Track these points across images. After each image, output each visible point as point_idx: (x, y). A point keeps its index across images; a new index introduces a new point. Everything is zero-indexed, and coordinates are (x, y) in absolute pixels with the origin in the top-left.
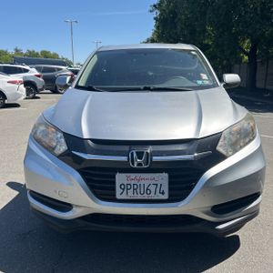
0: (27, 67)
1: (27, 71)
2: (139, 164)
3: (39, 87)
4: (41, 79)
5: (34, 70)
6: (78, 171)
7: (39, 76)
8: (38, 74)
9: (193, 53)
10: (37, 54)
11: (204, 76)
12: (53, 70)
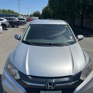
0: (3, 19)
1: (3, 20)
2: (50, 88)
3: (7, 26)
4: (8, 23)
5: (5, 19)
6: (25, 88)
7: (7, 22)
8: (7, 21)
9: (67, 26)
10: (6, 10)
11: (71, 37)
12: (12, 19)
